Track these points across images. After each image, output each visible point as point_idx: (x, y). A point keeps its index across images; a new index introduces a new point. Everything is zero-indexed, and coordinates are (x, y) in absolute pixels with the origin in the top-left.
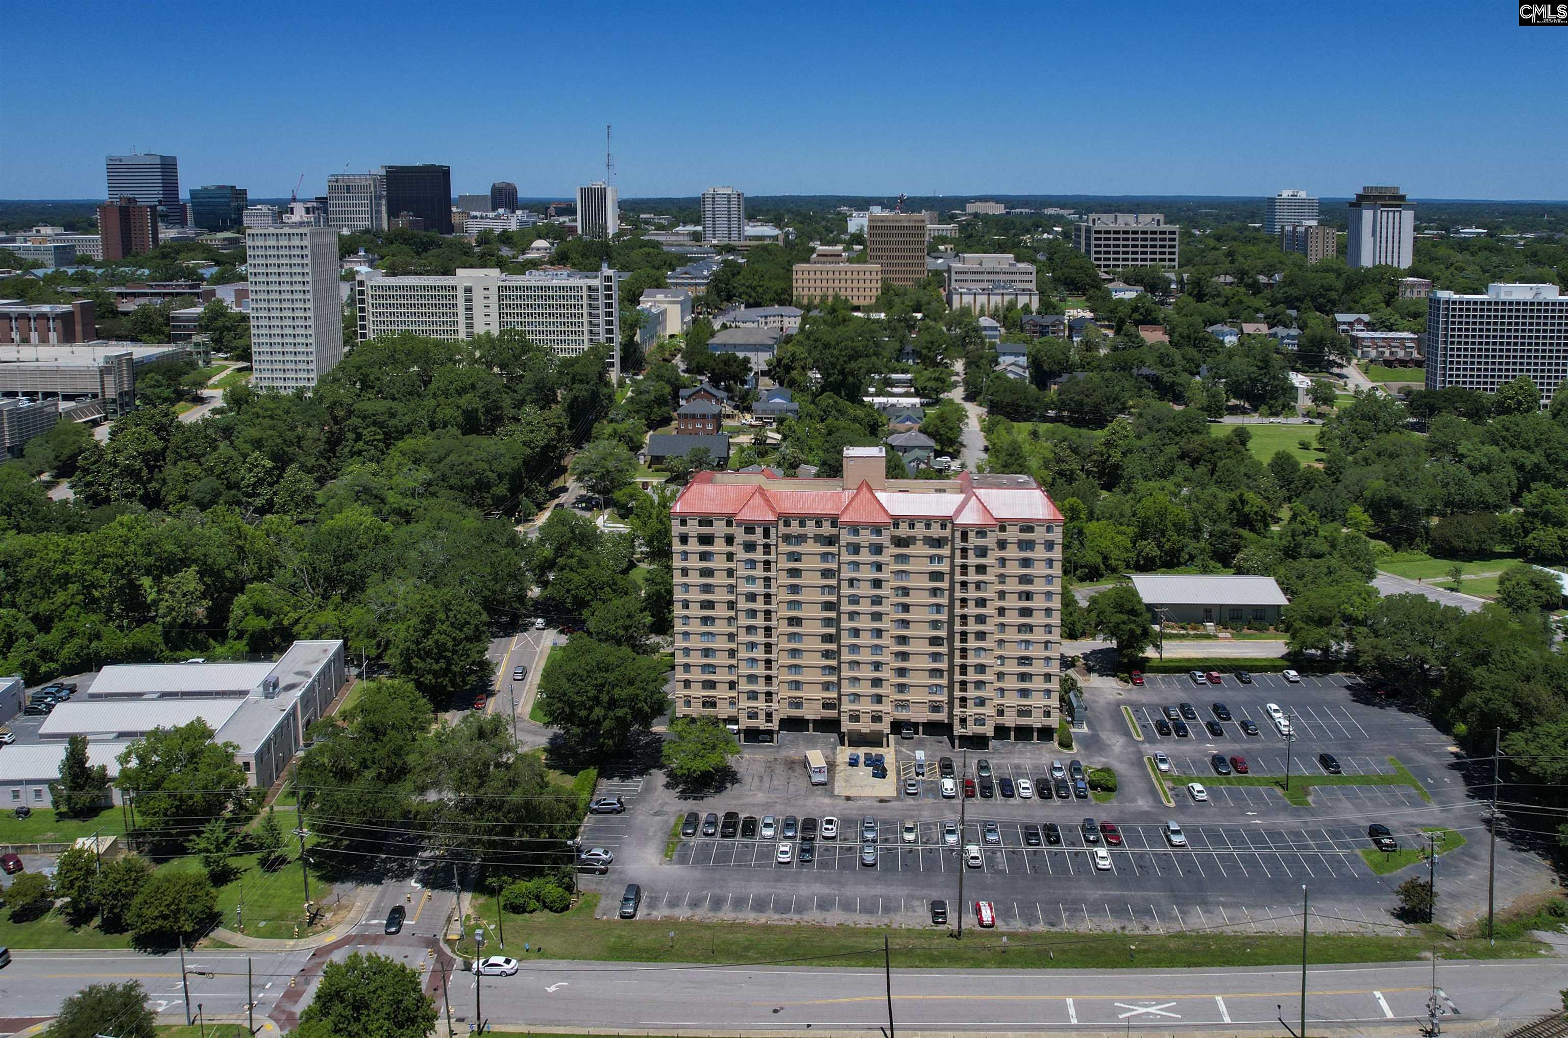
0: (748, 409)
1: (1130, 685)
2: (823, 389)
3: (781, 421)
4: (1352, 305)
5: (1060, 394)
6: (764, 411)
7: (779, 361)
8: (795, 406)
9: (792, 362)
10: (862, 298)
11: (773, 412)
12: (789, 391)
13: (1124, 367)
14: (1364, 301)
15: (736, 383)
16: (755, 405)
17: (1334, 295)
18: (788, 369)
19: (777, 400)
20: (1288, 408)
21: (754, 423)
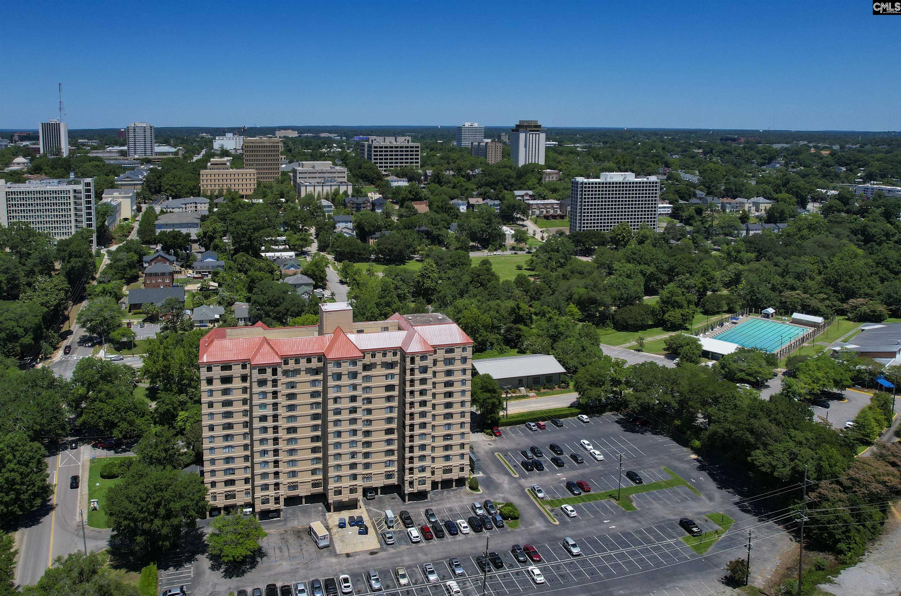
0: (189, 267)
1: (494, 437)
2: (236, 251)
3: (215, 274)
4: (522, 186)
5: (378, 245)
6: (202, 268)
7: (205, 233)
8: (222, 263)
9: (214, 234)
10: (245, 190)
11: (208, 267)
12: (215, 253)
13: (409, 227)
14: (528, 183)
15: (181, 250)
16: (195, 264)
17: (512, 180)
18: (212, 238)
19: (209, 260)
20: (501, 247)
21: (196, 276)
